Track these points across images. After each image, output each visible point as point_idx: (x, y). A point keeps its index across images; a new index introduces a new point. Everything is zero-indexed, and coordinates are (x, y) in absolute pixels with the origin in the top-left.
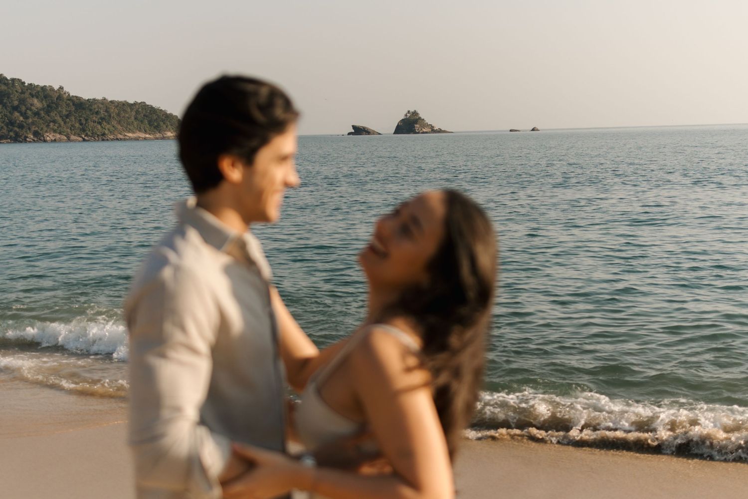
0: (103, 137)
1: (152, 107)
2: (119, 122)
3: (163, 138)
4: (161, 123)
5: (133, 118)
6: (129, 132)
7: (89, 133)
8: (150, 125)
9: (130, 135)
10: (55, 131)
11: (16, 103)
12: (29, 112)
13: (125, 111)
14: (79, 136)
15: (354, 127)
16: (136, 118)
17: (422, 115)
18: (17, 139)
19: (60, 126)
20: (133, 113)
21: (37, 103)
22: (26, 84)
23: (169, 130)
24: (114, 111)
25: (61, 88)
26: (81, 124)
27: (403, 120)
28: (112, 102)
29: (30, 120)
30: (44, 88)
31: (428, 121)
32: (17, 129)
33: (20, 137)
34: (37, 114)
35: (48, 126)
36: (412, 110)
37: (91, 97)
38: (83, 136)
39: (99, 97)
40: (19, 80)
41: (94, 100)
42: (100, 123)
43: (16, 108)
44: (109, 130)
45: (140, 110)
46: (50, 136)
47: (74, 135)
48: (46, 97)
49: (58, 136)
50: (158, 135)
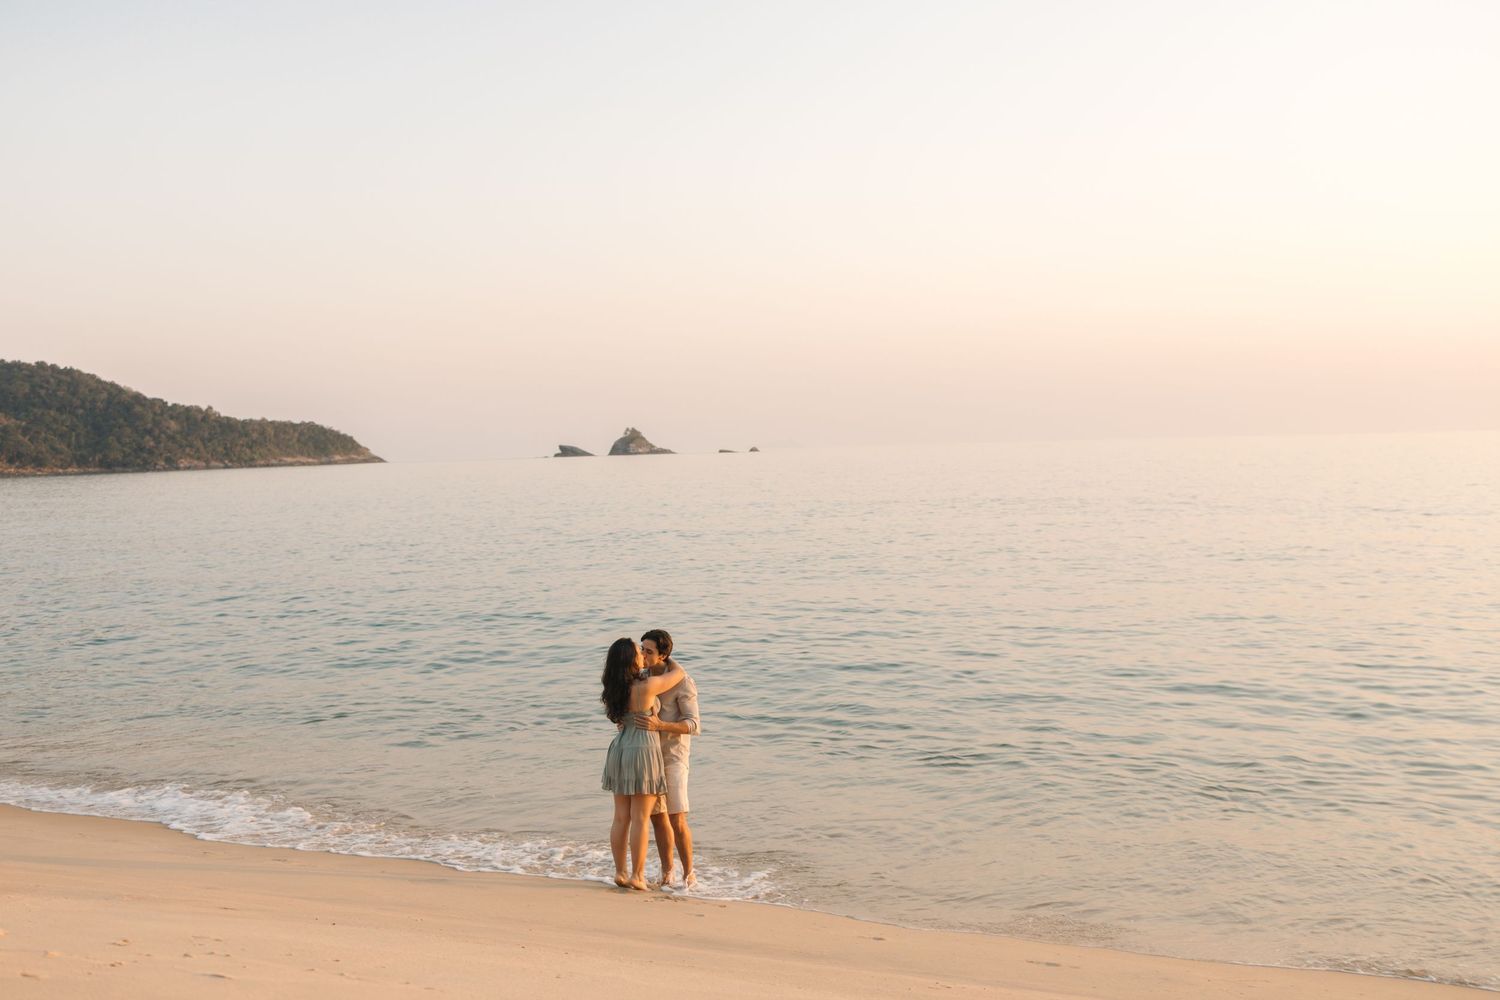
0: (250, 464)
1: (322, 428)
2: (278, 446)
3: (330, 463)
4: (330, 446)
5: (295, 440)
6: (288, 455)
7: (235, 459)
8: (316, 448)
9: (289, 460)
10: (191, 457)
11: (149, 426)
12: (163, 436)
13: (285, 432)
14: (222, 461)
15: (561, 447)
16: (298, 440)
17: (644, 434)
18: (145, 466)
19: (198, 450)
20: (296, 435)
21: (173, 425)
22: (170, 404)
23: (339, 454)
24: (271, 431)
25: (210, 408)
26: (225, 448)
27: (621, 439)
28: (272, 423)
29: (162, 445)
30: (188, 409)
31: (650, 439)
32: (145, 455)
33: (149, 463)
34: (172, 438)
35: (184, 450)
36: (630, 429)
37: (247, 417)
38: (226, 462)
39: (257, 417)
40: (161, 400)
41: (251, 420)
42: (251, 448)
43: (149, 432)
44: (260, 454)
45: (305, 431)
46: (183, 463)
47: (216, 460)
48: (188, 419)
49: (196, 462)
50: (324, 459)
